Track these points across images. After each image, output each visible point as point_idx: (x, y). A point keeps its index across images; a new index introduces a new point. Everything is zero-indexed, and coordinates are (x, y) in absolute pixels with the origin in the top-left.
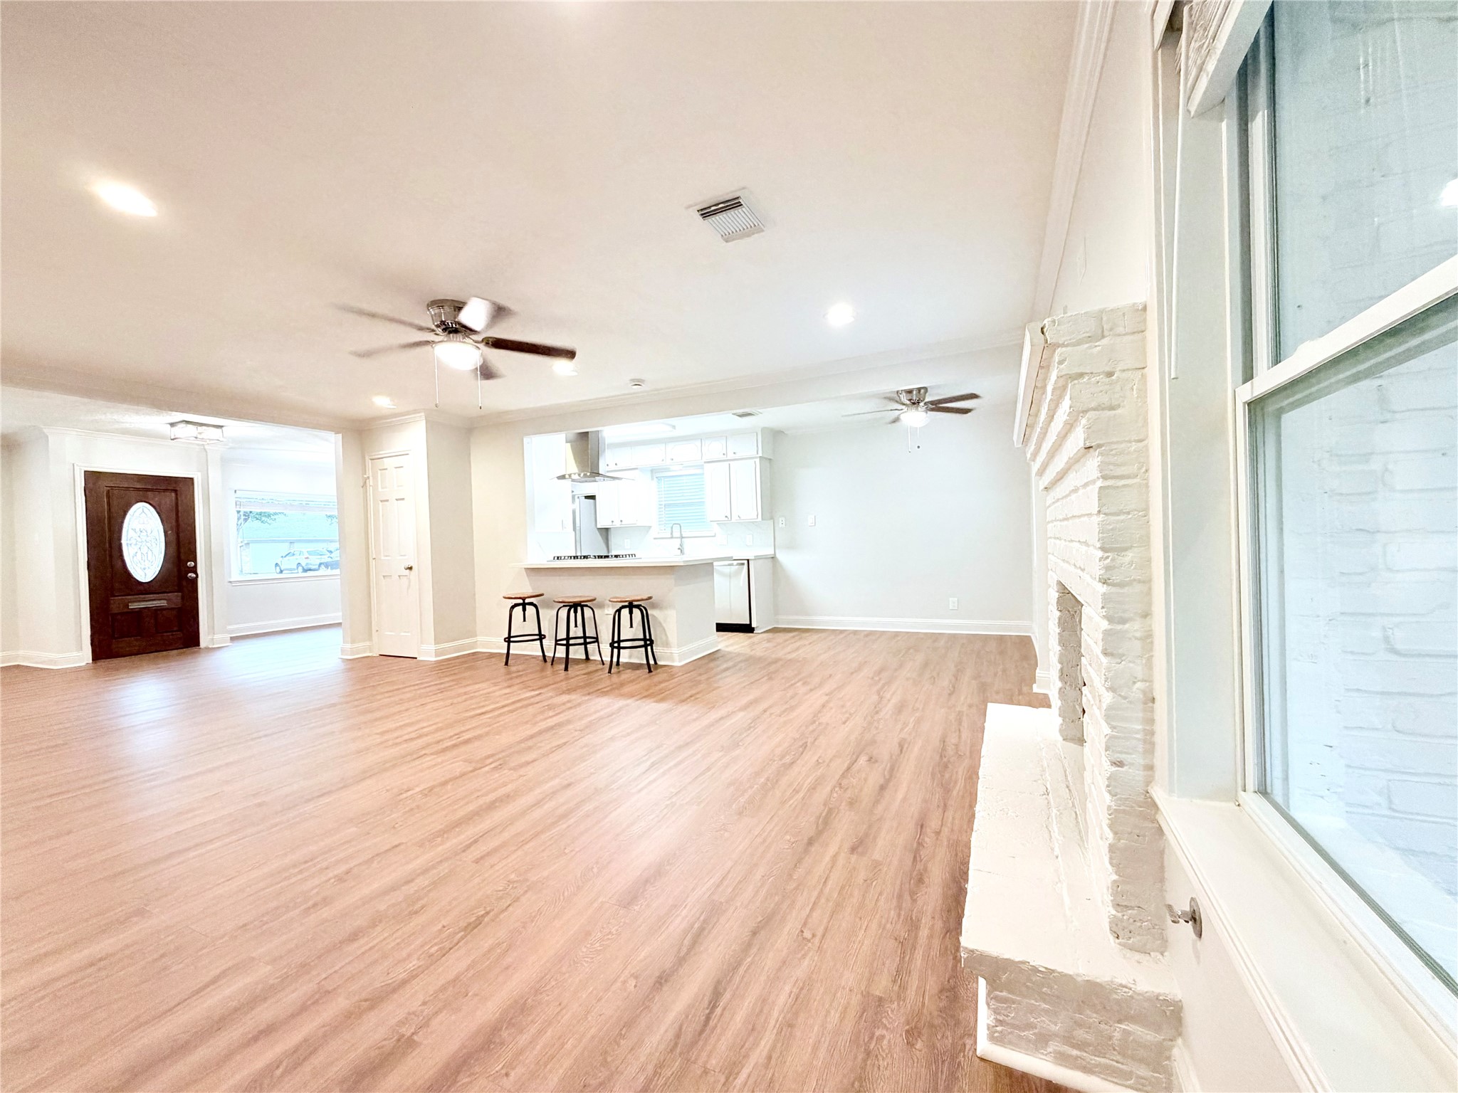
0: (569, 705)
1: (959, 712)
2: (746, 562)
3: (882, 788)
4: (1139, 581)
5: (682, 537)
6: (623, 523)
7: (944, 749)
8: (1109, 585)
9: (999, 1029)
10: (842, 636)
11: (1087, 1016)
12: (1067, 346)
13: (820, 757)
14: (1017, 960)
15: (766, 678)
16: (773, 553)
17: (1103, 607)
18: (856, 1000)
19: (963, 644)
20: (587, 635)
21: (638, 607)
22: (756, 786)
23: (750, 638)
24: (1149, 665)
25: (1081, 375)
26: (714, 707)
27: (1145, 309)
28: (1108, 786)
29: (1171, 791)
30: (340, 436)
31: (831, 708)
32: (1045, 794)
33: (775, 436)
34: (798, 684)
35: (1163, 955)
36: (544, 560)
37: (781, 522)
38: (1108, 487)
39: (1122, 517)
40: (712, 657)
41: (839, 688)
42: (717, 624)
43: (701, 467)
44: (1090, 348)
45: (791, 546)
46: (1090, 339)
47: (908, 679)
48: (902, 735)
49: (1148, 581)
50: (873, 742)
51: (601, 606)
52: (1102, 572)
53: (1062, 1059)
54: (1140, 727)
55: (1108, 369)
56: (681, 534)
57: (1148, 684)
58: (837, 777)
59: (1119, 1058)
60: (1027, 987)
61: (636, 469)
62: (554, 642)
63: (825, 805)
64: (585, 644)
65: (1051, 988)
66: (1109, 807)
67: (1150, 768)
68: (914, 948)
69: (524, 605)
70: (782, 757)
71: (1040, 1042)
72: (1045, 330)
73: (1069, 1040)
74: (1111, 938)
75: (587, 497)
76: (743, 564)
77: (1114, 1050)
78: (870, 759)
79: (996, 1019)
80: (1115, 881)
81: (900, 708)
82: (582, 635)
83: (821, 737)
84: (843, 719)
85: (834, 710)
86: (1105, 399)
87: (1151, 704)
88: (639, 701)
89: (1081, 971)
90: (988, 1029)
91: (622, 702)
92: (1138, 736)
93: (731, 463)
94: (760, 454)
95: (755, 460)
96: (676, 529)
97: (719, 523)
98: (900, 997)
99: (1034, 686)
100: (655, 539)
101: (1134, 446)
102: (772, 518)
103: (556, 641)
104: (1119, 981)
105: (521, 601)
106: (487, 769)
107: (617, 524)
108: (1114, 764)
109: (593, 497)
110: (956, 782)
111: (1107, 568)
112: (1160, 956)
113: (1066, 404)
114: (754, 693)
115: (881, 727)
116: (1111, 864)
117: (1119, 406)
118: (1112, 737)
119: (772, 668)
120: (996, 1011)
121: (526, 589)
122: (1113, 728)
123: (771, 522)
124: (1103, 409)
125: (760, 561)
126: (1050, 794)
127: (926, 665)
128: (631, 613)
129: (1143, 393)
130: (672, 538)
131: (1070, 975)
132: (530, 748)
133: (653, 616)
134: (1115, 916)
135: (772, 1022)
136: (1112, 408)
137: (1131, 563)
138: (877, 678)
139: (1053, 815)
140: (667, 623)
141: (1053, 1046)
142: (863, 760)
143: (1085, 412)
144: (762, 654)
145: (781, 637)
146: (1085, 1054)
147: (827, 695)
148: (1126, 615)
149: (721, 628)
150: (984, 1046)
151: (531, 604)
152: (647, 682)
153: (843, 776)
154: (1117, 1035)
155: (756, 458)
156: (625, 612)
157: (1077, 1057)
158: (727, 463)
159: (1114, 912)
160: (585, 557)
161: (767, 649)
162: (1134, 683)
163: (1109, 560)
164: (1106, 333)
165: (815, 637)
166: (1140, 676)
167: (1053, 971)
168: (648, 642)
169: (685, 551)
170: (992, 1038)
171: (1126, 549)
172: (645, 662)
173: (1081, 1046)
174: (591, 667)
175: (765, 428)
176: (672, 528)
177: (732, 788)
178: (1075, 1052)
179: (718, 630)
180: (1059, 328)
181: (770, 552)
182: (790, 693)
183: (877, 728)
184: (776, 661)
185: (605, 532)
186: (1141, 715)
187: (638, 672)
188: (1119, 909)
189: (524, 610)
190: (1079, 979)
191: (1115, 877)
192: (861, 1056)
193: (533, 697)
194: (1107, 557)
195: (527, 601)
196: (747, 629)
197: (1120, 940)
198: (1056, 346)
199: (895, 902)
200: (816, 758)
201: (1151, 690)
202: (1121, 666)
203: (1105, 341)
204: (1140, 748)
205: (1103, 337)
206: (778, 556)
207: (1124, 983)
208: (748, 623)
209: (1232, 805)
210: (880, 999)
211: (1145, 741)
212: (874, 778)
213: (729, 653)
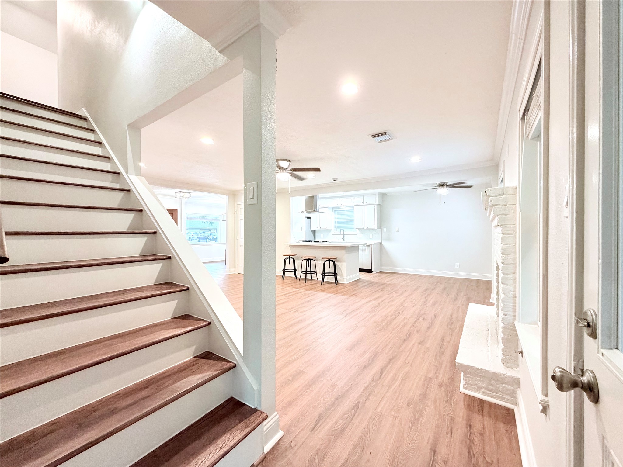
0: (311, 294)
1: (458, 307)
2: (370, 245)
3: (428, 328)
4: (513, 264)
5: (344, 234)
6: (321, 228)
7: (452, 318)
8: (503, 264)
9: (466, 385)
10: (409, 276)
11: (493, 382)
12: (493, 197)
13: (405, 317)
14: (472, 366)
15: (381, 290)
16: (381, 242)
17: (502, 270)
18: (423, 378)
19: (461, 282)
20: (312, 270)
21: (332, 261)
22: (384, 324)
23: (371, 275)
24: (515, 287)
25: (497, 205)
26: (363, 299)
27: (516, 188)
28: (502, 321)
29: (519, 322)
30: (228, 196)
31: (407, 302)
32: (487, 331)
33: (383, 196)
34: (394, 293)
35: (517, 369)
36: (295, 243)
37: (384, 229)
38: (504, 237)
39: (508, 245)
40: (358, 281)
41: (410, 295)
42: (360, 269)
43: (353, 207)
44: (499, 198)
45: (389, 240)
46: (500, 195)
47: (437, 294)
48: (435, 313)
49: (515, 264)
50: (425, 314)
51: (318, 260)
52: (502, 260)
53: (484, 393)
54: (512, 304)
55: (505, 204)
56: (344, 233)
57: (514, 292)
58: (413, 323)
59: (501, 394)
60: (475, 374)
61: (327, 207)
62: (300, 272)
63: (409, 331)
64: (311, 274)
65: (482, 374)
66: (502, 327)
67: (515, 316)
68: (441, 368)
69: (289, 258)
70: (391, 316)
71: (478, 389)
72: (486, 192)
73: (487, 389)
74: (502, 364)
75: (308, 218)
76: (369, 246)
77: (500, 391)
78: (424, 319)
79: (465, 382)
80: (503, 348)
81: (434, 304)
82: (310, 270)
83: (405, 311)
84: (413, 306)
85: (408, 303)
86: (504, 212)
87: (515, 298)
88: (336, 295)
89: (491, 370)
90: (463, 385)
91: (329, 295)
92: (511, 307)
93: (365, 206)
94: (377, 203)
95: (375, 205)
96: (342, 231)
97: (359, 230)
98: (437, 378)
99: (491, 300)
100: (333, 234)
101: (512, 226)
102: (380, 228)
103: (301, 272)
104: (502, 373)
105: (288, 257)
106: (292, 312)
107: (319, 228)
108: (504, 315)
109: (310, 218)
110: (456, 328)
111: (503, 259)
112: (516, 369)
113: (492, 212)
114: (377, 295)
115: (427, 309)
116: (502, 343)
117: (508, 214)
118: (503, 307)
119: (382, 287)
120: (466, 380)
121: (289, 252)
122: (504, 304)
123: (381, 229)
124: (503, 215)
125: (375, 245)
126: (489, 331)
127: (445, 289)
128: (329, 263)
129: (515, 211)
130: (340, 234)
131: (488, 371)
132: (304, 306)
133: (337, 264)
134: (503, 358)
135: (399, 379)
136: (506, 215)
137: (511, 258)
138: (425, 293)
139: (489, 336)
140: (342, 267)
141: (482, 390)
142: (421, 319)
143: (498, 215)
144: (378, 281)
145: (384, 275)
146: (491, 393)
147: (405, 297)
148: (508, 273)
149: (361, 270)
150: (462, 389)
151: (292, 258)
152: (335, 289)
153: (414, 323)
154: (501, 387)
155: (375, 204)
156: (327, 263)
157: (489, 393)
158: (363, 206)
159: (503, 357)
160: (309, 241)
161: (379, 279)
162: (510, 292)
163: (503, 257)
164: (505, 194)
165: (398, 276)
166: (512, 290)
167: (483, 369)
168: (335, 274)
169: (345, 239)
170: (464, 388)
171: (509, 254)
172: (335, 281)
173: (491, 390)
174: (314, 282)
175: (380, 193)
176: (340, 231)
177: (375, 324)
178: (489, 392)
179: (360, 271)
180: (491, 191)
181: (379, 241)
182: (391, 295)
183: (426, 310)
184: (384, 284)
185: (314, 231)
186: (512, 301)
187: (332, 285)
188: (504, 356)
189: (290, 260)
190: (490, 372)
191: (503, 347)
192: (425, 388)
193: (298, 291)
194: (503, 256)
195: (291, 257)
196: (370, 271)
197: (505, 365)
198: (489, 196)
199: (434, 357)
200: (404, 317)
201: (515, 294)
202: (506, 287)
203: (504, 196)
204: (512, 310)
205: (504, 195)
206: (382, 243)
207: (504, 373)
208: (370, 269)
209: (536, 326)
210: (431, 378)
211: (513, 308)
212: (425, 325)
213: (364, 280)
